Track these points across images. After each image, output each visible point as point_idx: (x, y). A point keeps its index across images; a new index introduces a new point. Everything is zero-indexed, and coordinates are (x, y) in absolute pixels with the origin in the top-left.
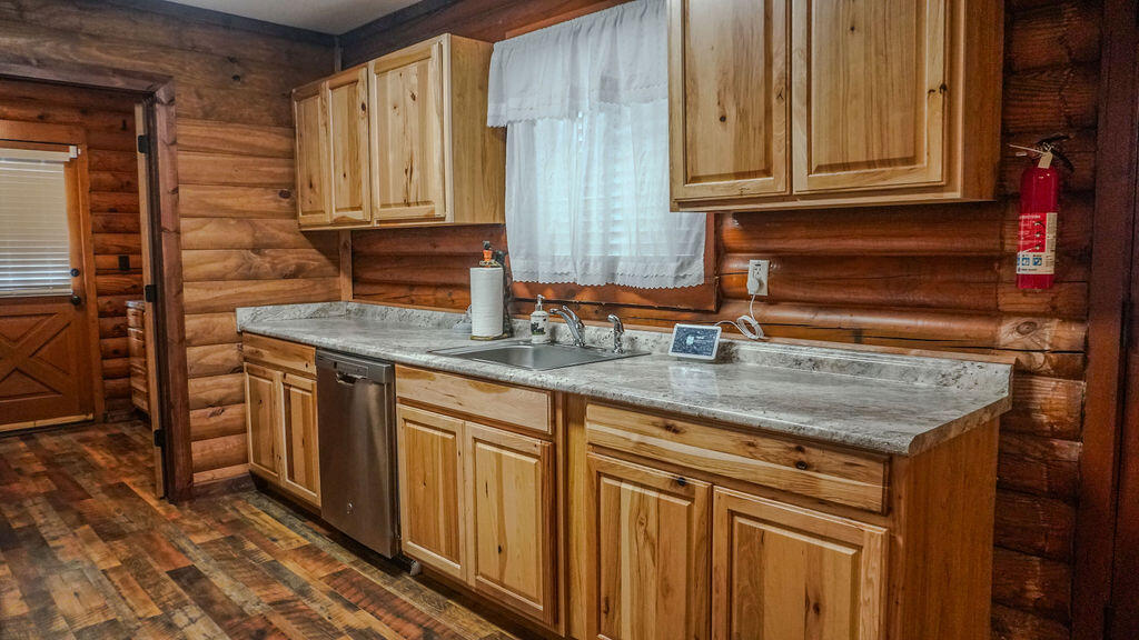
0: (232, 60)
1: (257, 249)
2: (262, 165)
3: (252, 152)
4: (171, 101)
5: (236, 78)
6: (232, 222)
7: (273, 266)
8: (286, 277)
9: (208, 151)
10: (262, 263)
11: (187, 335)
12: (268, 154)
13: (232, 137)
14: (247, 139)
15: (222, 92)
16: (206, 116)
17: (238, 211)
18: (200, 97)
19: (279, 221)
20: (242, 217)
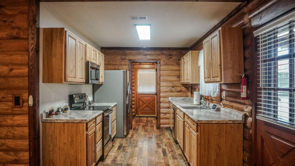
0: (170, 55)
1: (173, 87)
2: (174, 72)
3: (173, 70)
4: (160, 63)
5: (170, 58)
6: (169, 82)
7: (176, 90)
8: (178, 92)
9: (165, 70)
10: (174, 89)
11: (161, 101)
12: (175, 70)
13: (169, 68)
14: (171, 68)
15: (168, 60)
16: (165, 65)
17: (170, 80)
18: (164, 62)
19: (177, 82)
20: (171, 81)
